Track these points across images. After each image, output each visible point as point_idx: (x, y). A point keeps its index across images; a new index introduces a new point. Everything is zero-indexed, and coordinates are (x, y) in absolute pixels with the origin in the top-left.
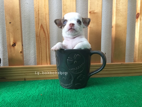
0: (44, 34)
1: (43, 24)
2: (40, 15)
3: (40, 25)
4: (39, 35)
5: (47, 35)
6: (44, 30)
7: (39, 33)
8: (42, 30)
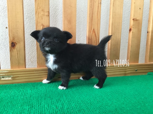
0: (95, 37)
1: (95, 29)
2: (93, 21)
3: (92, 29)
4: (91, 39)
5: (97, 39)
6: (95, 34)
7: (91, 36)
8: (94, 34)
